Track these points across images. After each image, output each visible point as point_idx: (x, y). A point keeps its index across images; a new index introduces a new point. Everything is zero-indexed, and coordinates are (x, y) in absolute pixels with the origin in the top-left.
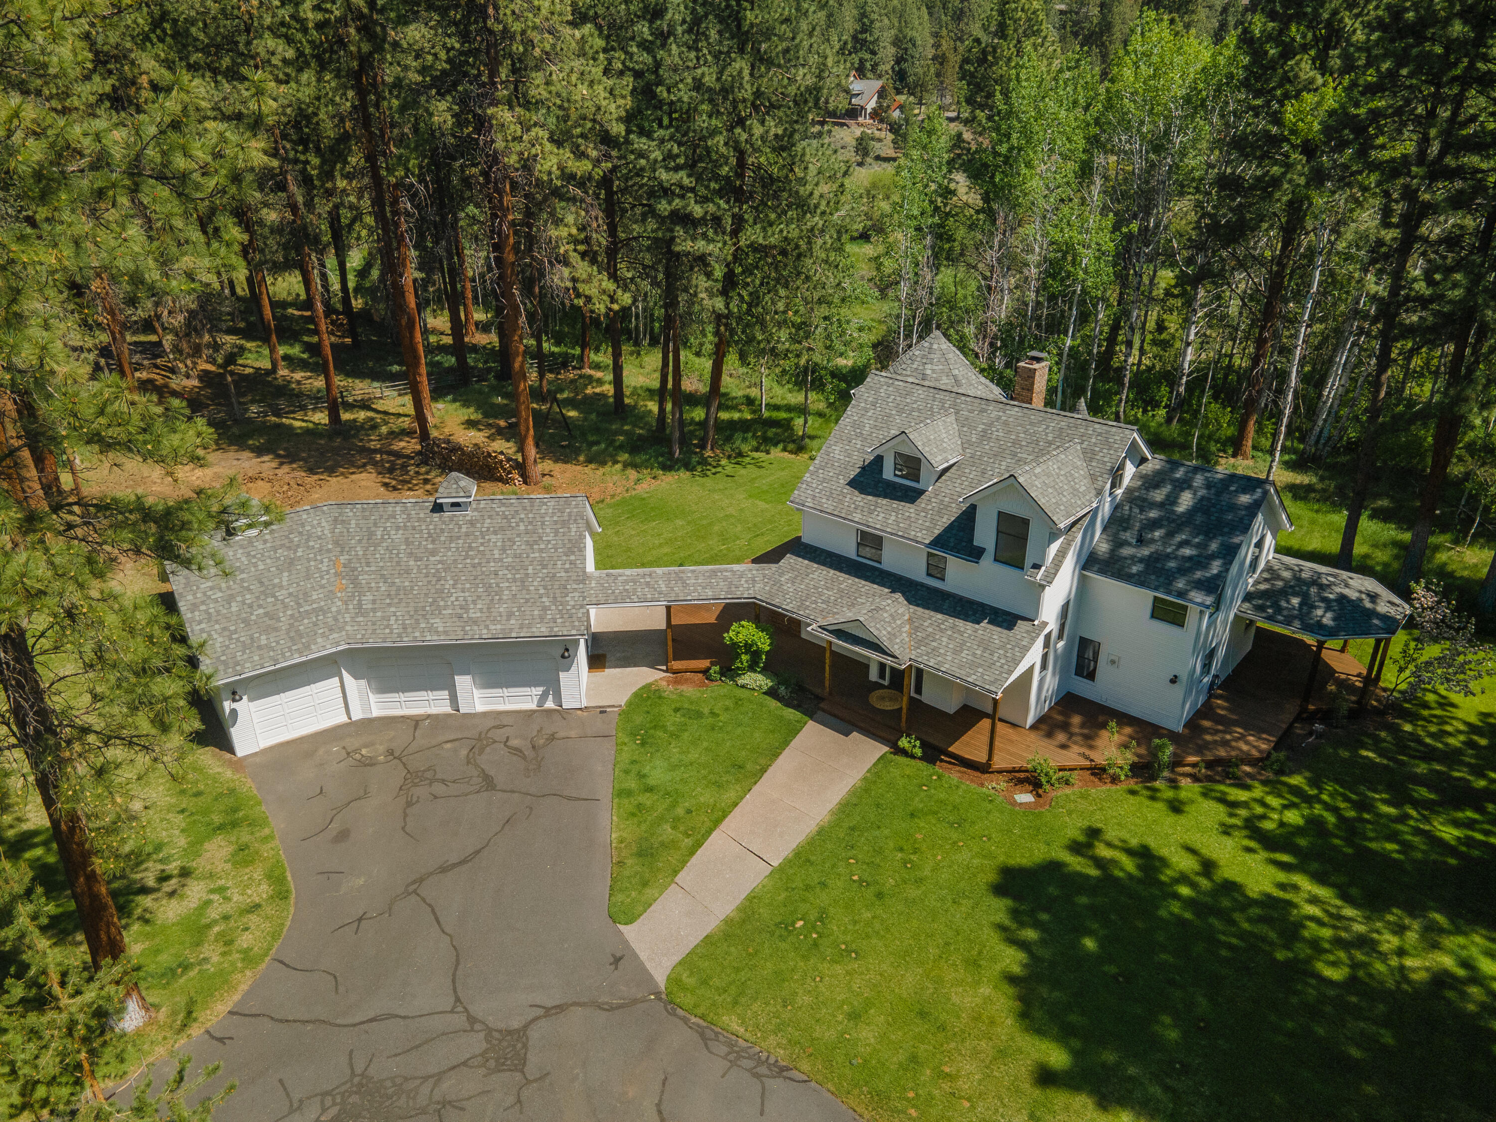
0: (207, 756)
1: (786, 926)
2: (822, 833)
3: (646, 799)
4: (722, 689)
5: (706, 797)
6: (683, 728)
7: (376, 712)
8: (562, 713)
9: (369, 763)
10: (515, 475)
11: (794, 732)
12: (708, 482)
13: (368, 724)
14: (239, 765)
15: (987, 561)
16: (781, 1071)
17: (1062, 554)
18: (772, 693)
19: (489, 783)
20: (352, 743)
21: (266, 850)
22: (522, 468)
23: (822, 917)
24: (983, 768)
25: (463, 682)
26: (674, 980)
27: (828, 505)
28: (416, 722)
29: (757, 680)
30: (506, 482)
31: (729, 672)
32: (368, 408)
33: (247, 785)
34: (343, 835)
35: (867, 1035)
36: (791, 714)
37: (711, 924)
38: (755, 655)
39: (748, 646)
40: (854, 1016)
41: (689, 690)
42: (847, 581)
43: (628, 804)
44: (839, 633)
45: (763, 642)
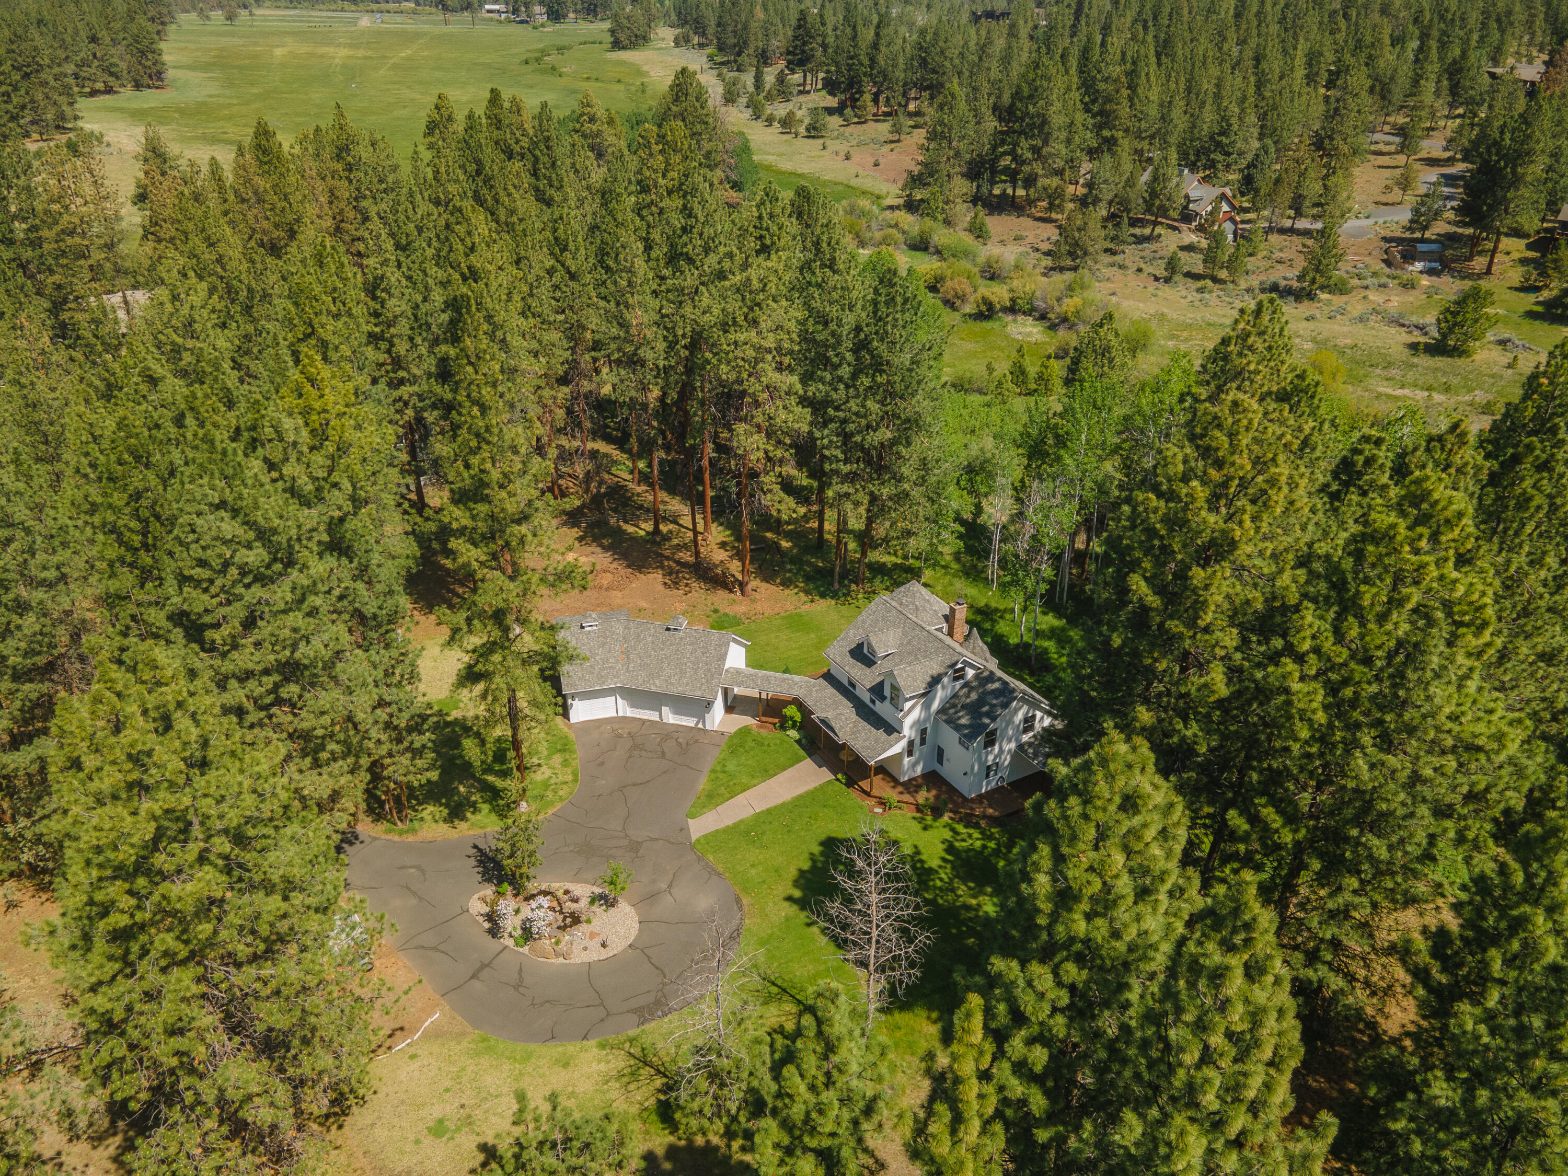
0: (559, 720)
1: (747, 833)
2: (783, 805)
3: (721, 776)
4: (779, 734)
5: (745, 779)
6: (752, 749)
7: (629, 714)
8: (705, 731)
9: (619, 736)
10: (737, 589)
11: (799, 760)
12: (844, 609)
13: (624, 718)
14: (571, 726)
15: (887, 703)
16: (719, 874)
17: (913, 707)
18: (798, 742)
19: (663, 755)
20: (616, 726)
21: (574, 763)
22: (742, 585)
23: (763, 833)
24: (868, 794)
25: (665, 709)
26: (698, 841)
27: (838, 660)
28: (644, 722)
29: (794, 734)
30: (731, 591)
31: (783, 727)
32: (675, 522)
33: (572, 736)
34: (602, 764)
35: (753, 871)
36: (802, 753)
37: (721, 826)
38: (795, 722)
39: (792, 718)
40: (753, 866)
41: (764, 732)
42: (839, 697)
43: (713, 776)
44: (823, 721)
45: (798, 717)
